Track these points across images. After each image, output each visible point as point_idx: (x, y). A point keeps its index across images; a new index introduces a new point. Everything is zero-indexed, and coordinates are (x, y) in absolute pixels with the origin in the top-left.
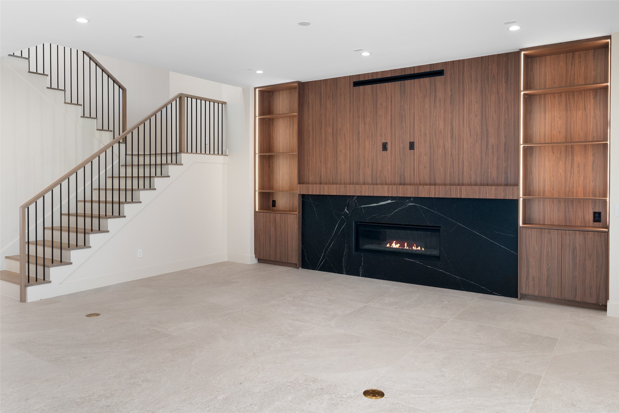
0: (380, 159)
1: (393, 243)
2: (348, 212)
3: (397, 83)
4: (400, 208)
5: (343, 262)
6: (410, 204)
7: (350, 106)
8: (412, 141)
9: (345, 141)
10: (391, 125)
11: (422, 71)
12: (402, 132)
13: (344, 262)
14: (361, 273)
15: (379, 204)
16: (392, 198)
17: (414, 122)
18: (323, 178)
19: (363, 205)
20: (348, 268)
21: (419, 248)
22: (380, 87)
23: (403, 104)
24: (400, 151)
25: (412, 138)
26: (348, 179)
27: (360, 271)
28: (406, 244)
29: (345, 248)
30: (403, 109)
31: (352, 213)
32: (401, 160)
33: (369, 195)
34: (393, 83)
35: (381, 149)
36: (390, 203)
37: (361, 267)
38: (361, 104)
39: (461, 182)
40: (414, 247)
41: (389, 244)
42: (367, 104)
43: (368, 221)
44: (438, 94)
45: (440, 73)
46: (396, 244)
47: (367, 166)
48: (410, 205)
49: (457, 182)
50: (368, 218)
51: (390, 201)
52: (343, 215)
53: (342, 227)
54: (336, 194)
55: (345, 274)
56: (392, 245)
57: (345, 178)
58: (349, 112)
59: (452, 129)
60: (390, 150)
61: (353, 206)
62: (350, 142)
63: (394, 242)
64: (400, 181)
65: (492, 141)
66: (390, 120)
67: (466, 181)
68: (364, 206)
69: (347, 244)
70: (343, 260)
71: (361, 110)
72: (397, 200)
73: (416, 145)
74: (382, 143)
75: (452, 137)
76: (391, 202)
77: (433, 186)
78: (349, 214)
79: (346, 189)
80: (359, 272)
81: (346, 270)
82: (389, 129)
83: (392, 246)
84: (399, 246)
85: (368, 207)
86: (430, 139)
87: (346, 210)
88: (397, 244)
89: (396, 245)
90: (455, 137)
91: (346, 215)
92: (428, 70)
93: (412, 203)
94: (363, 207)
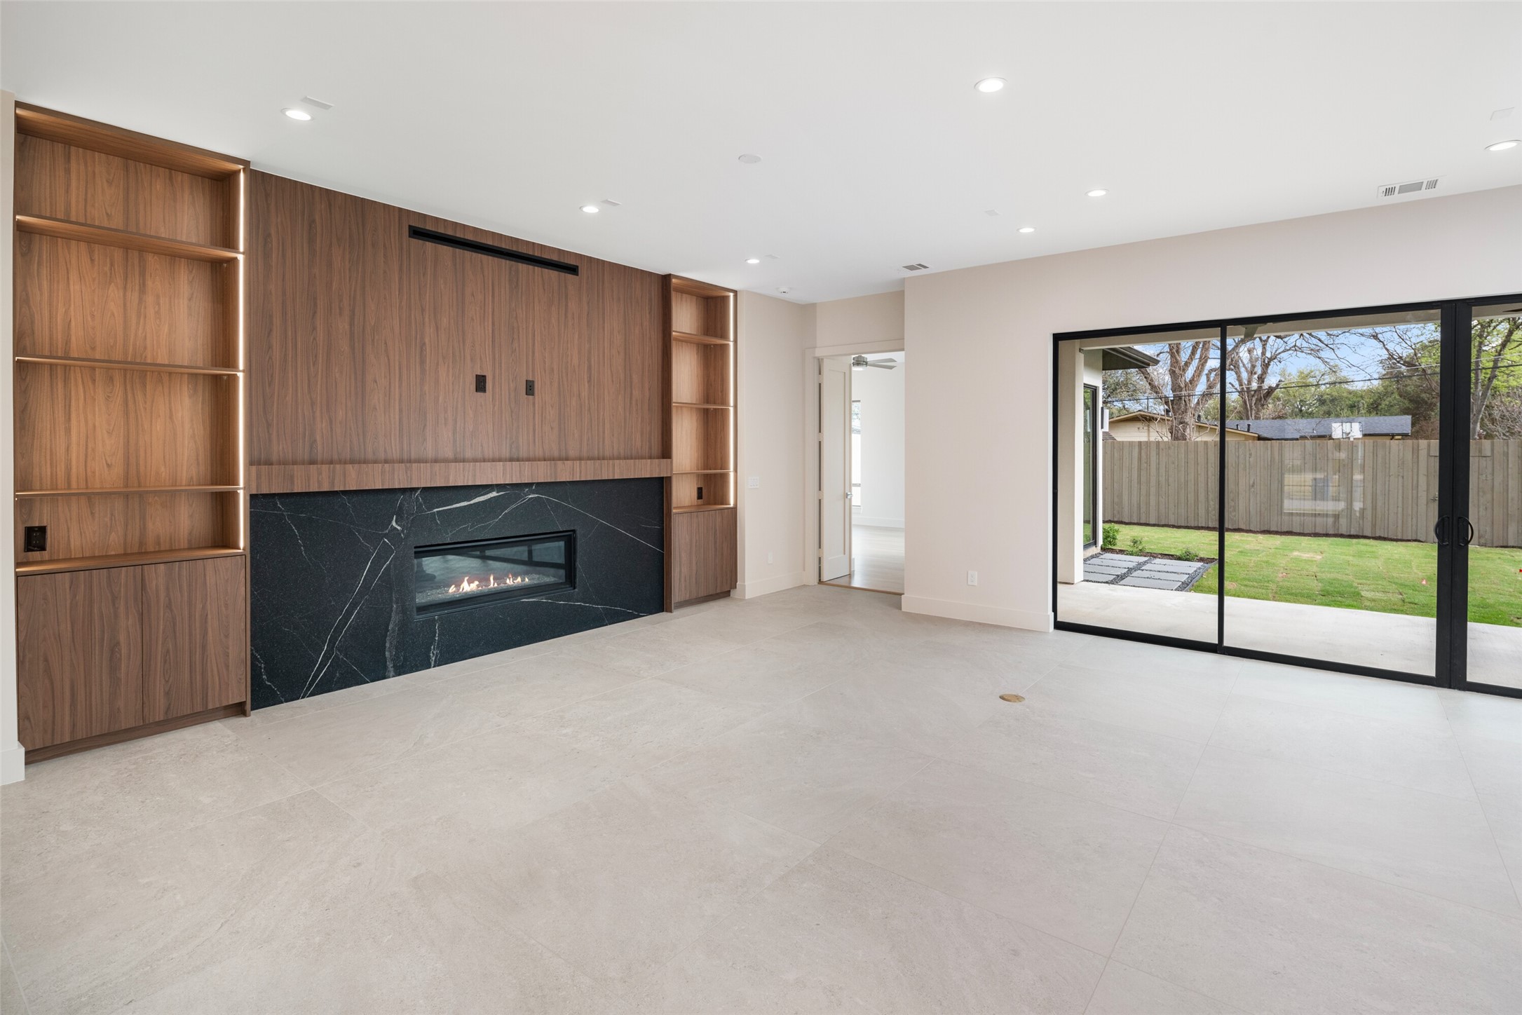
0: (471, 407)
1: (464, 581)
2: (399, 528)
3: (505, 263)
4: (514, 506)
5: (387, 648)
6: (530, 496)
7: (400, 279)
8: (531, 379)
9: (389, 359)
10: (493, 341)
11: (546, 256)
12: (513, 360)
13: (389, 648)
14: (434, 659)
15: (472, 502)
16: (499, 487)
17: (534, 345)
18: (319, 448)
19: (437, 508)
20: (402, 658)
21: (519, 579)
22: (471, 258)
23: (516, 306)
24: (509, 395)
25: (531, 374)
26: (396, 450)
27: (431, 655)
28: (492, 578)
29: (393, 615)
30: (515, 316)
31: (410, 527)
32: (512, 412)
33: (465, 484)
34: (496, 259)
35: (473, 387)
36: (494, 497)
37: (432, 647)
38: (429, 282)
39: (601, 455)
40: (508, 580)
41: (453, 586)
42: (442, 286)
43: (448, 541)
44: (569, 304)
45: (573, 270)
46: (470, 582)
47: (443, 422)
48: (532, 498)
49: (597, 456)
50: (448, 534)
51: (494, 494)
52: (386, 536)
53: (385, 566)
54: (383, 485)
55: (394, 676)
56: (462, 587)
57: (387, 448)
58: (399, 292)
59: (590, 368)
60: (491, 392)
61: (412, 512)
62: (399, 362)
63: (466, 578)
64: (510, 453)
65: (636, 393)
66: (491, 332)
67: (607, 454)
68: (441, 509)
69: (397, 603)
70: (388, 645)
71: (428, 295)
72: (508, 490)
73: (537, 387)
74: (475, 376)
75: (589, 381)
76: (497, 494)
77: (578, 462)
78: (403, 531)
79: (409, 472)
80: (429, 658)
81: (394, 666)
82: (489, 350)
83: (461, 590)
84: (477, 585)
85: (448, 510)
86: (559, 379)
87: (394, 523)
88: (473, 582)
89: (471, 585)
90: (594, 381)
91: (394, 534)
92: (555, 258)
93: (534, 493)
94: (437, 511)
